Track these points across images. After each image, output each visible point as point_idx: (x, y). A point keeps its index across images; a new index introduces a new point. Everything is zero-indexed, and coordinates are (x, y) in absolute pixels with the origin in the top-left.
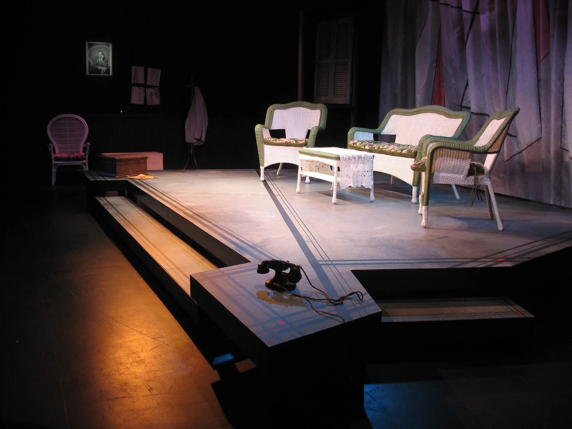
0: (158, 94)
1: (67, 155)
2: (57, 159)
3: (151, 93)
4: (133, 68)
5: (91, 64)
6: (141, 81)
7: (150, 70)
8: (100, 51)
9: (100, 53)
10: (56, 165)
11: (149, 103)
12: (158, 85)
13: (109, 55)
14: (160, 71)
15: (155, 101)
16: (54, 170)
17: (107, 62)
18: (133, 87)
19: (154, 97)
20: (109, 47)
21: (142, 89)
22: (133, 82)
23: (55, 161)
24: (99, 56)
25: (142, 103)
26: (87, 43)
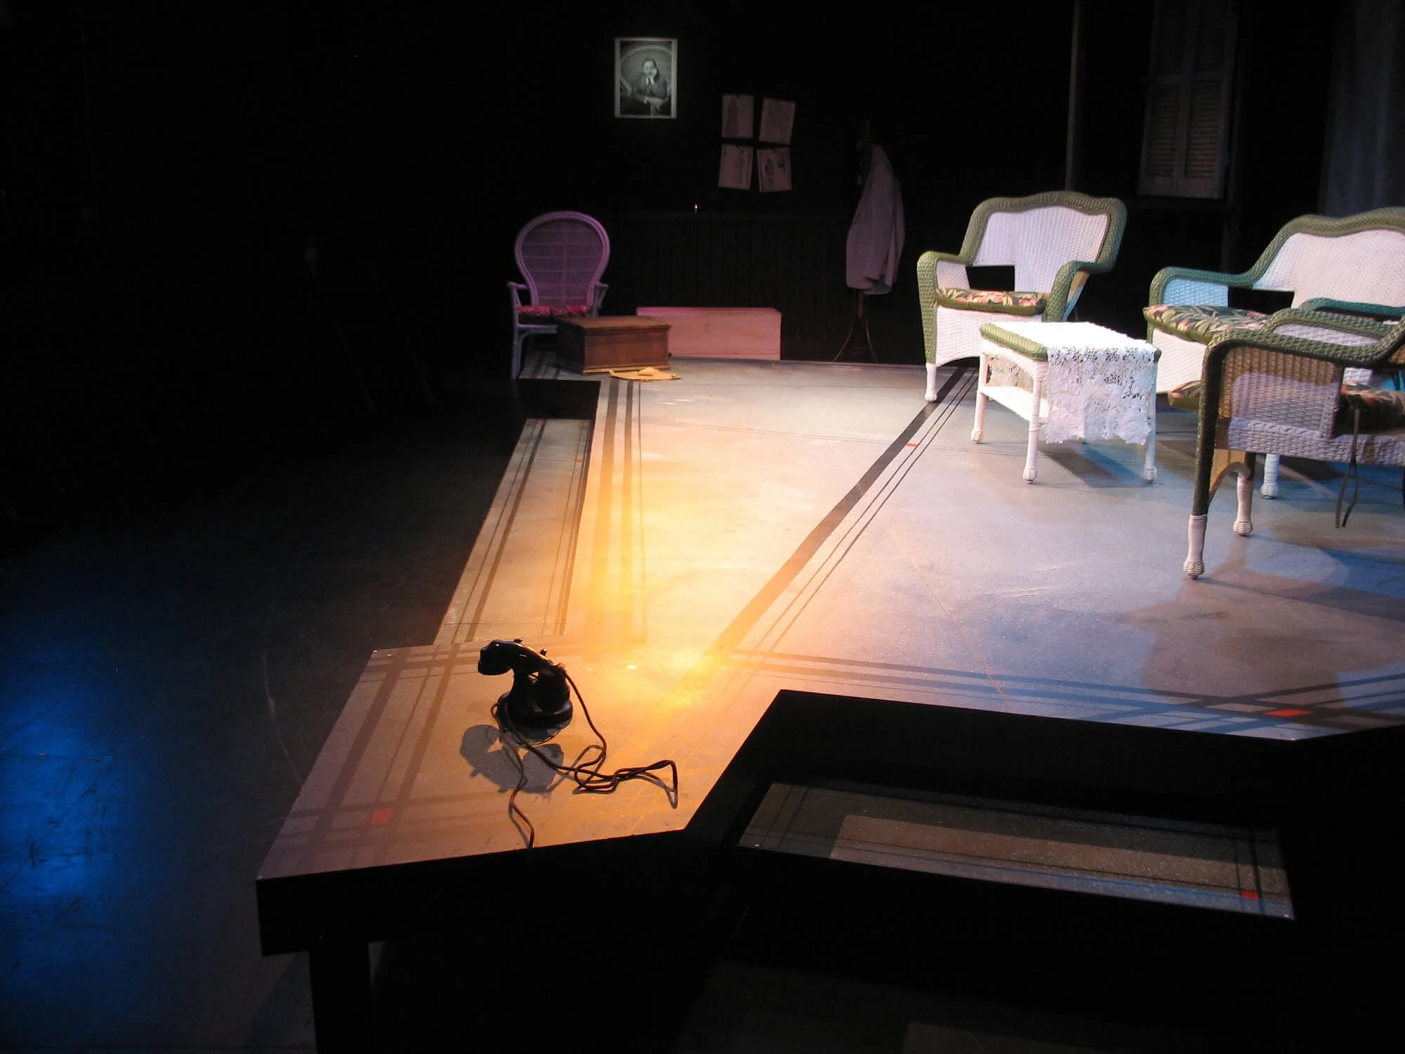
0: (788, 165)
1: (548, 310)
2: (525, 319)
3: (769, 161)
4: (727, 99)
5: (626, 90)
6: (745, 131)
7: (767, 103)
8: (647, 60)
9: (648, 64)
10: (522, 331)
11: (764, 187)
12: (788, 142)
13: (669, 69)
14: (793, 105)
15: (779, 180)
16: (517, 344)
17: (665, 84)
18: (724, 147)
19: (777, 170)
20: (670, 48)
21: (748, 151)
22: (724, 135)
23: (521, 323)
24: (646, 72)
25: (745, 185)
26: (618, 42)
